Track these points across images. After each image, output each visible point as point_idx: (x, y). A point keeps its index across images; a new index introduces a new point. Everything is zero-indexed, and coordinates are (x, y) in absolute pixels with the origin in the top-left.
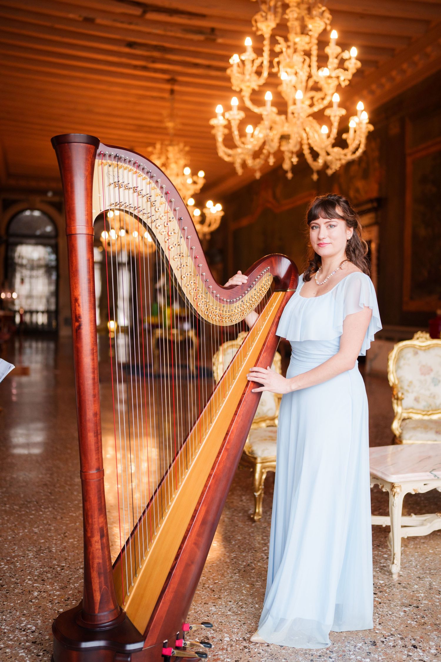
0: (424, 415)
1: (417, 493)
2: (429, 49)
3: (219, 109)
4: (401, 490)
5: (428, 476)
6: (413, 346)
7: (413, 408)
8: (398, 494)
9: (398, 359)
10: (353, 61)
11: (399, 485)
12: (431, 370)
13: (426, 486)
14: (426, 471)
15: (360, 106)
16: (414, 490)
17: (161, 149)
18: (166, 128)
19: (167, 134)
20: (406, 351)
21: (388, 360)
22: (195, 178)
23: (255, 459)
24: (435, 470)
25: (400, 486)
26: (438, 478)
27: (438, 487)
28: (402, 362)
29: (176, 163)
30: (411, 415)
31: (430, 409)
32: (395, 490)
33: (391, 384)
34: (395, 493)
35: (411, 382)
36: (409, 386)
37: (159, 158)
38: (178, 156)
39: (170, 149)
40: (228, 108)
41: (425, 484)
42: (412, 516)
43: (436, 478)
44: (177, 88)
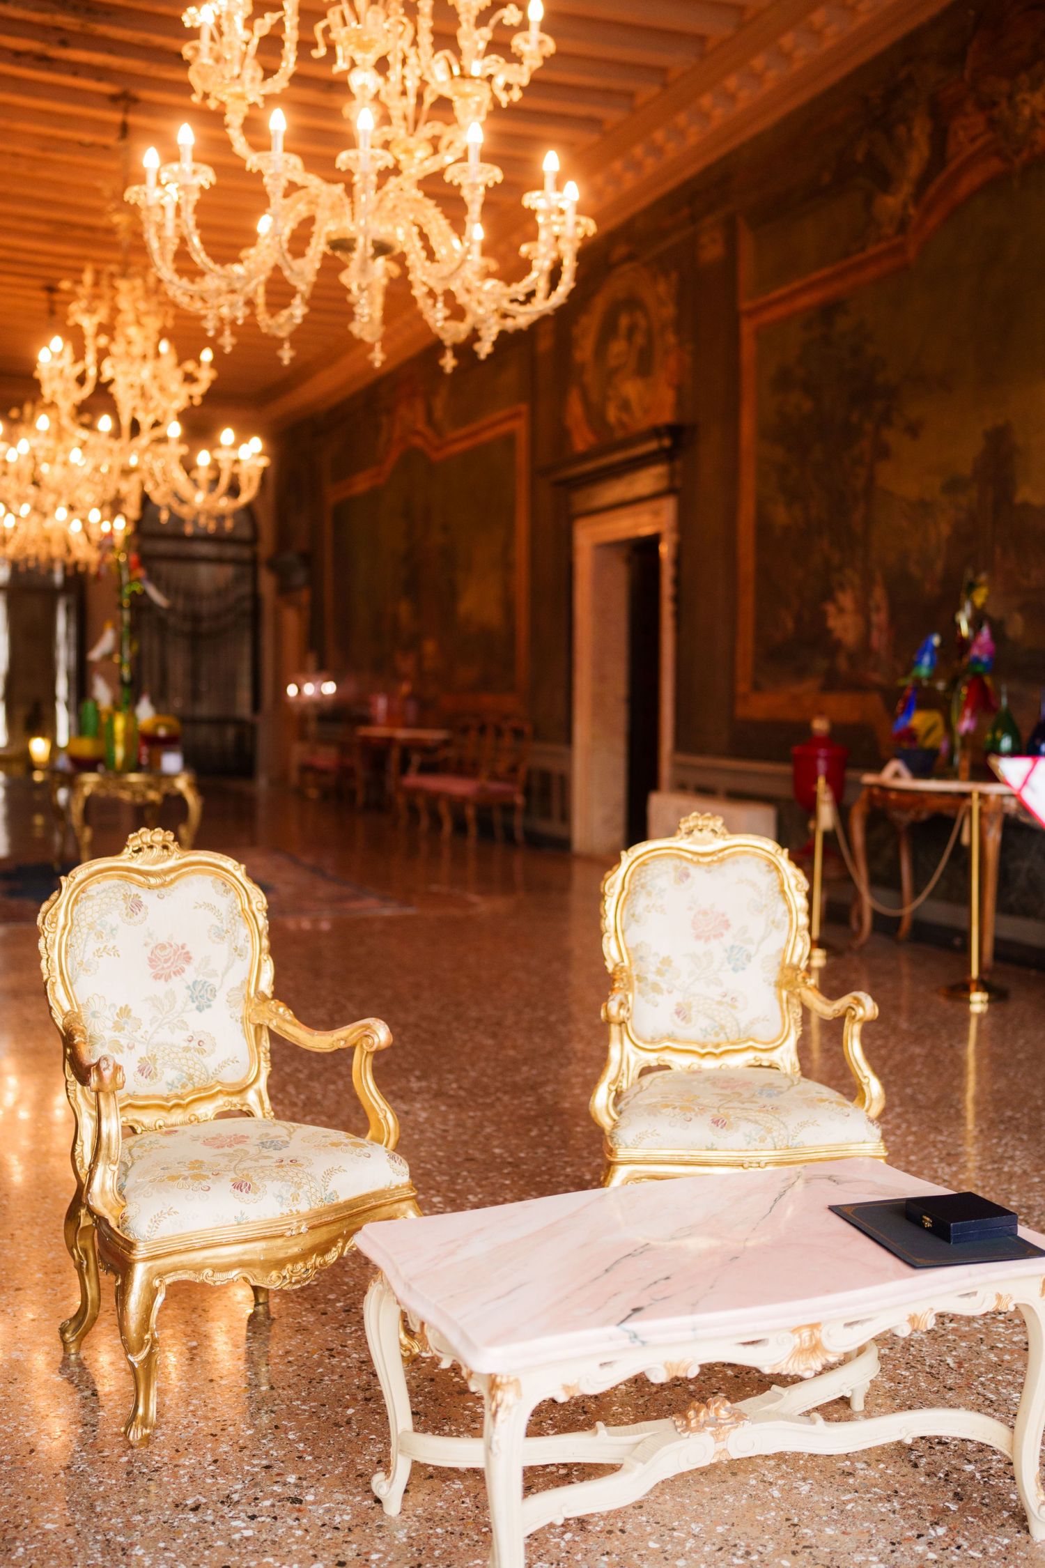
0: (703, 1056)
1: (577, 1394)
2: (787, 41)
3: (150, 158)
4: (519, 1394)
5: (611, 1339)
6: (678, 855)
7: (671, 1037)
8: (508, 1408)
9: (628, 894)
10: (534, 33)
11: (512, 1379)
12: (727, 925)
13: (607, 1369)
14: (605, 1323)
15: (551, 161)
16: (566, 1388)
17: (96, 284)
18: (111, 230)
19: (115, 246)
20: (655, 868)
21: (601, 897)
22: (190, 366)
23: (130, 1246)
24: (637, 1315)
25: (517, 1380)
26: (643, 1343)
27: (649, 1369)
28: (642, 902)
29: (139, 323)
30: (668, 1058)
31: (722, 1037)
32: (499, 1395)
33: (610, 966)
34: (497, 1406)
35: (667, 961)
36: (660, 972)
37: (90, 311)
38: (142, 306)
39: (122, 285)
40: (172, 156)
41: (601, 1365)
42: (596, 1433)
43: (638, 1344)
44: (133, 119)
